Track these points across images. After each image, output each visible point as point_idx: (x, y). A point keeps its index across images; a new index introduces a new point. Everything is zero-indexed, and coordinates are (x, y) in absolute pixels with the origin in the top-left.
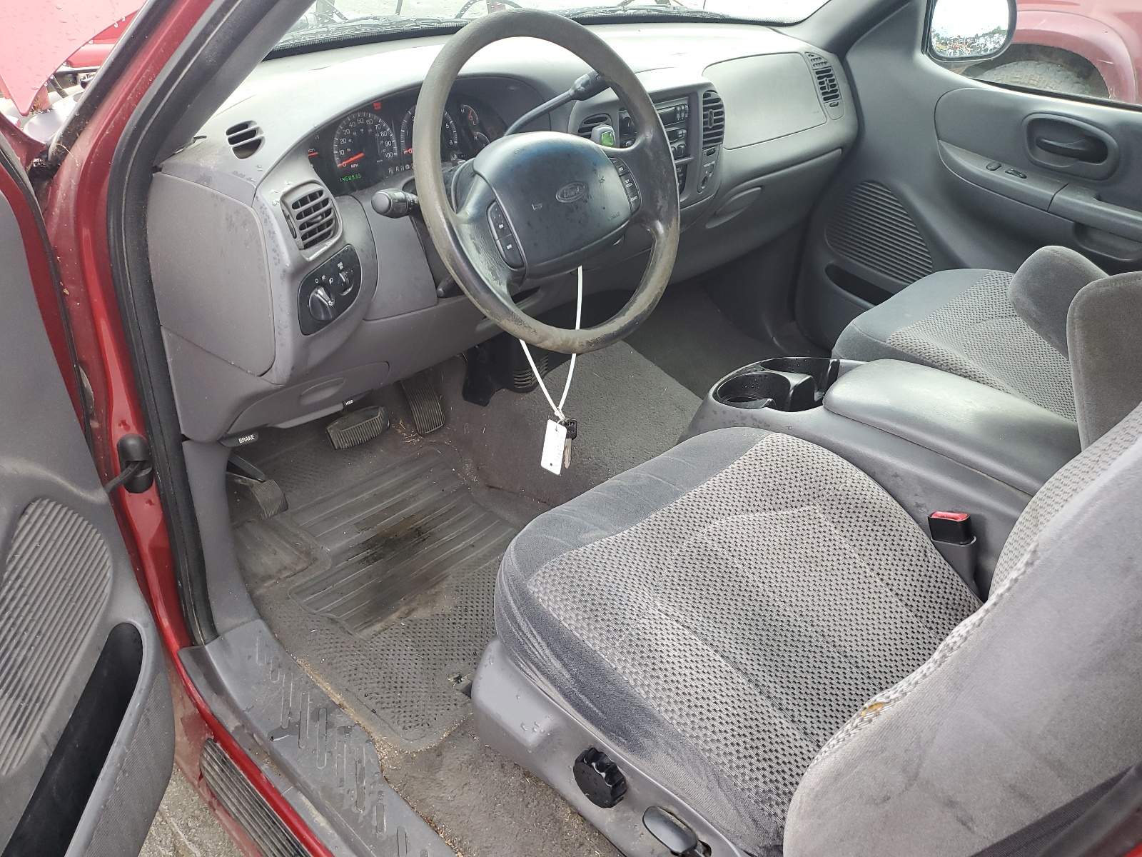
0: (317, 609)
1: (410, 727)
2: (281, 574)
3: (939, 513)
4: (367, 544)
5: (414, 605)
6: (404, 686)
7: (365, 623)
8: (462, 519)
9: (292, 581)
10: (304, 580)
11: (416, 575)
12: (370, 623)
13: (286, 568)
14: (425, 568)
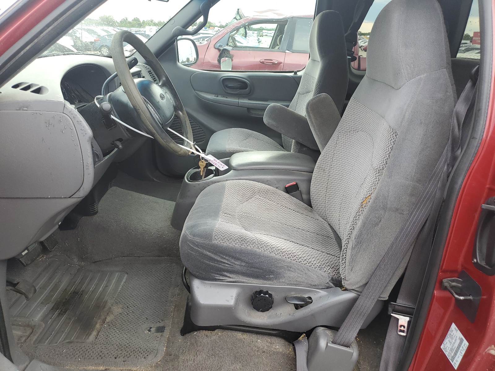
0: (56, 343)
1: (147, 356)
2: (21, 340)
3: (288, 185)
4: (54, 309)
5: (103, 317)
6: (130, 344)
7: (87, 335)
8: (91, 280)
9: (30, 340)
10: (36, 337)
11: (92, 307)
12: (89, 334)
13: (21, 337)
14: (94, 303)
